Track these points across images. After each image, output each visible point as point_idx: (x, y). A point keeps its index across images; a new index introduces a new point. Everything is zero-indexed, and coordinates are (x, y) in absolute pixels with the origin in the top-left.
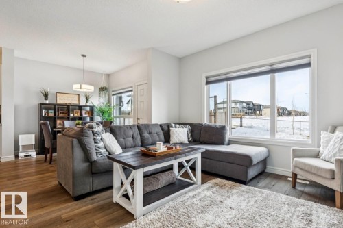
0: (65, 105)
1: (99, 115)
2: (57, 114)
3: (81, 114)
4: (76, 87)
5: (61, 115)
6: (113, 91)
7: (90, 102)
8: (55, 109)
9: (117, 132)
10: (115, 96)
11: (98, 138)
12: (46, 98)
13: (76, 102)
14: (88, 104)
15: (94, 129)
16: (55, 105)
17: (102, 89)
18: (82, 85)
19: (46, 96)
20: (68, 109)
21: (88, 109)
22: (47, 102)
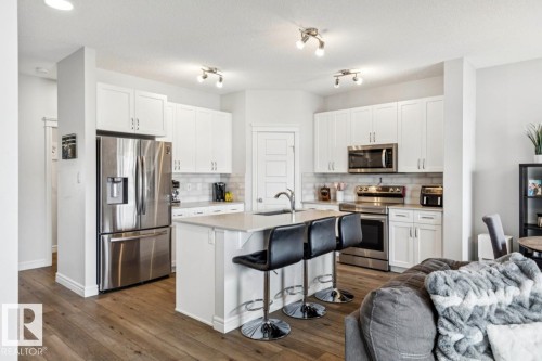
12: (539, 152)
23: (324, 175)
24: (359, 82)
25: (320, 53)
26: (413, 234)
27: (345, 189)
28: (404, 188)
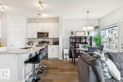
0: (79, 36)
1: (94, 41)
2: (76, 41)
3: (86, 41)
4: (85, 28)
5: (78, 41)
6: (102, 28)
7: (90, 35)
8: (75, 39)
9: (114, 57)
10: (103, 30)
11: (104, 65)
12: (72, 35)
13: (83, 35)
14: (89, 36)
15: (101, 59)
16: (75, 37)
17: (96, 27)
18: (87, 27)
19: (72, 33)
20: (80, 38)
21: (89, 38)
22: (73, 36)
23: (29, 39)
24: (43, 17)
25: (42, 8)
26: (53, 50)
27: (35, 42)
28: (49, 41)
